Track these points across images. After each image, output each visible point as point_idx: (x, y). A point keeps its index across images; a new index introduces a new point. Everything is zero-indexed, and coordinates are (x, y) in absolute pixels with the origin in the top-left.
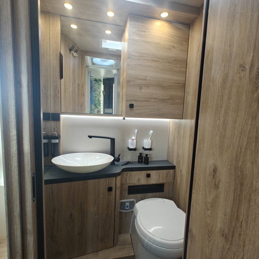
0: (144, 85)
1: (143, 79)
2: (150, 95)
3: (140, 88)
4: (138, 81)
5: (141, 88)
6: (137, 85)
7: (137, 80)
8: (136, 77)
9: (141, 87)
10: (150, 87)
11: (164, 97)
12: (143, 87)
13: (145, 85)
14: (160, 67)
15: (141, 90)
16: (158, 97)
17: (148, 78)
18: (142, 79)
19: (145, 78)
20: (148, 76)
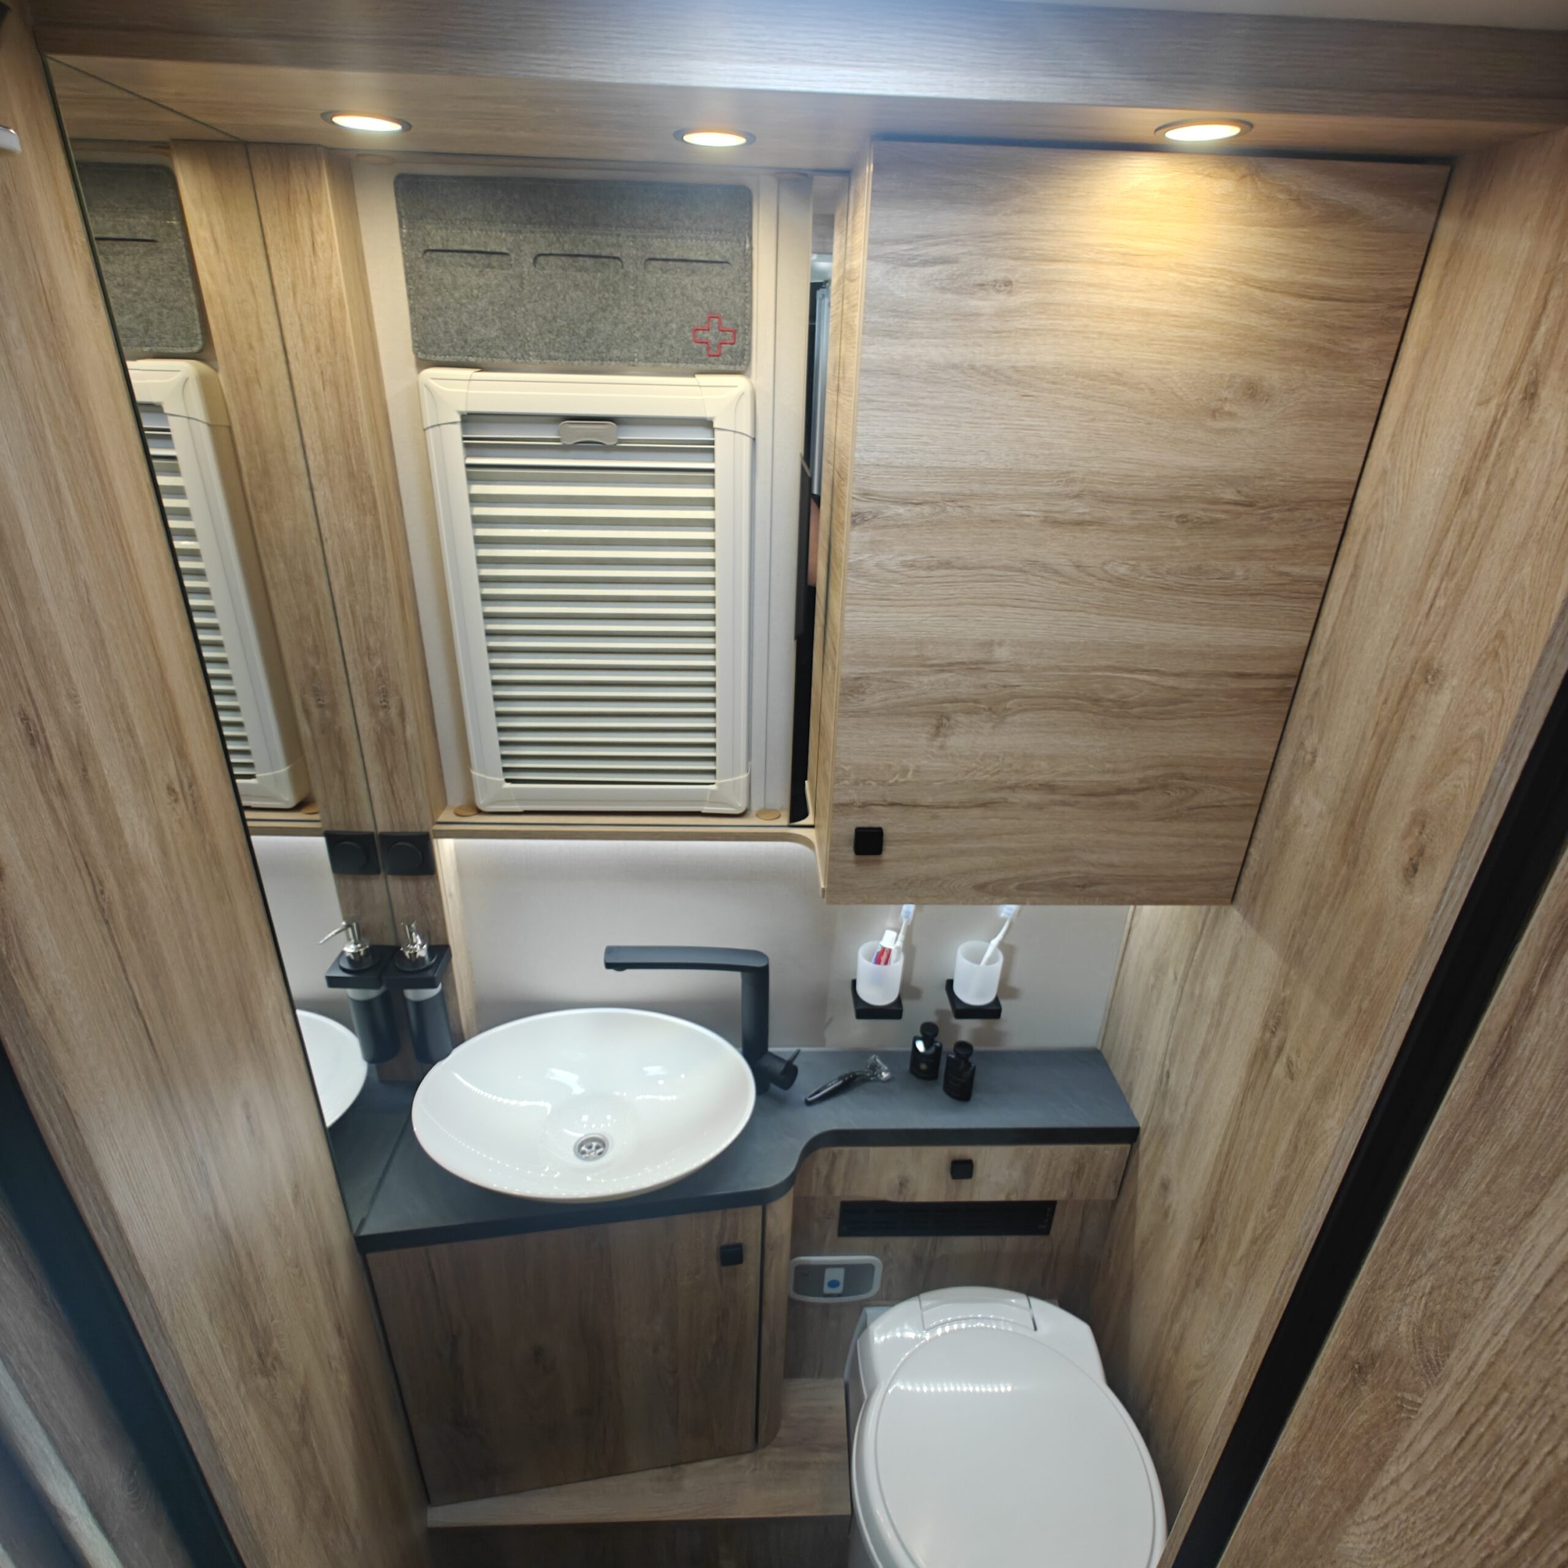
0: (963, 701)
1: (963, 663)
2: (1010, 765)
3: (939, 727)
4: (925, 679)
5: (941, 724)
6: (914, 709)
7: (919, 674)
8: (915, 653)
9: (945, 721)
10: (1014, 714)
11: (1114, 771)
12: (962, 718)
13: (976, 701)
14: (1108, 568)
15: (946, 736)
16: (1065, 775)
17: (1002, 654)
18: (950, 664)
19: (979, 655)
20: (1000, 644)
